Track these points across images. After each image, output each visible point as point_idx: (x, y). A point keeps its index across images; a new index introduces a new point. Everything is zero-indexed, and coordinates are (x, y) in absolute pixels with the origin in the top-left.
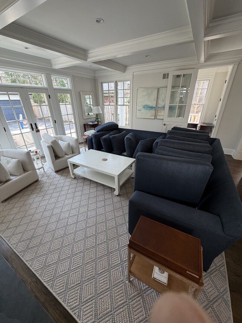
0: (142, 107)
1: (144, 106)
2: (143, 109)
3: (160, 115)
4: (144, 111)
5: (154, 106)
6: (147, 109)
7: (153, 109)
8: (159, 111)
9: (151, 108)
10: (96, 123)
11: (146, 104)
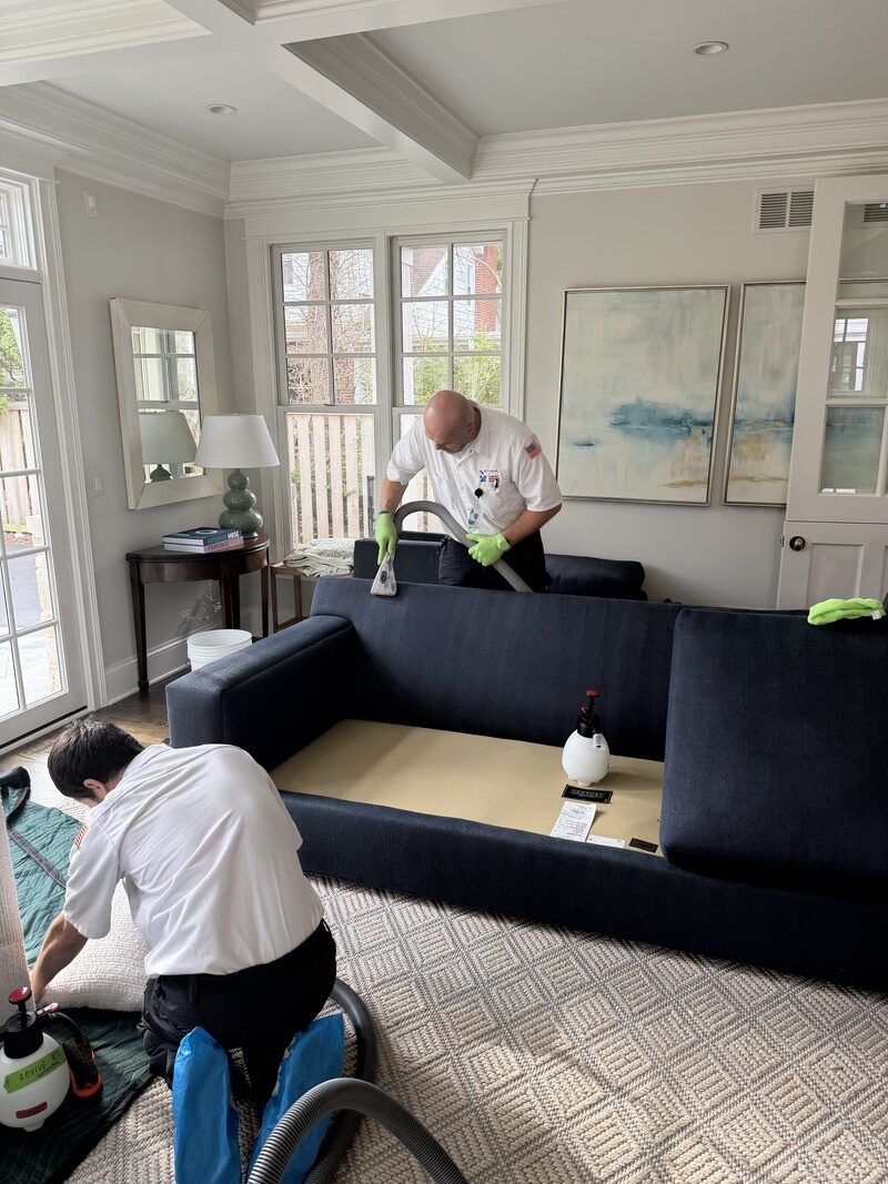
0: (611, 419)
1: (624, 409)
2: (616, 435)
3: (751, 479)
4: (618, 445)
5: (704, 409)
6: (648, 436)
7: (697, 431)
8: (745, 448)
9: (682, 424)
10: (234, 540)
11: (639, 400)
